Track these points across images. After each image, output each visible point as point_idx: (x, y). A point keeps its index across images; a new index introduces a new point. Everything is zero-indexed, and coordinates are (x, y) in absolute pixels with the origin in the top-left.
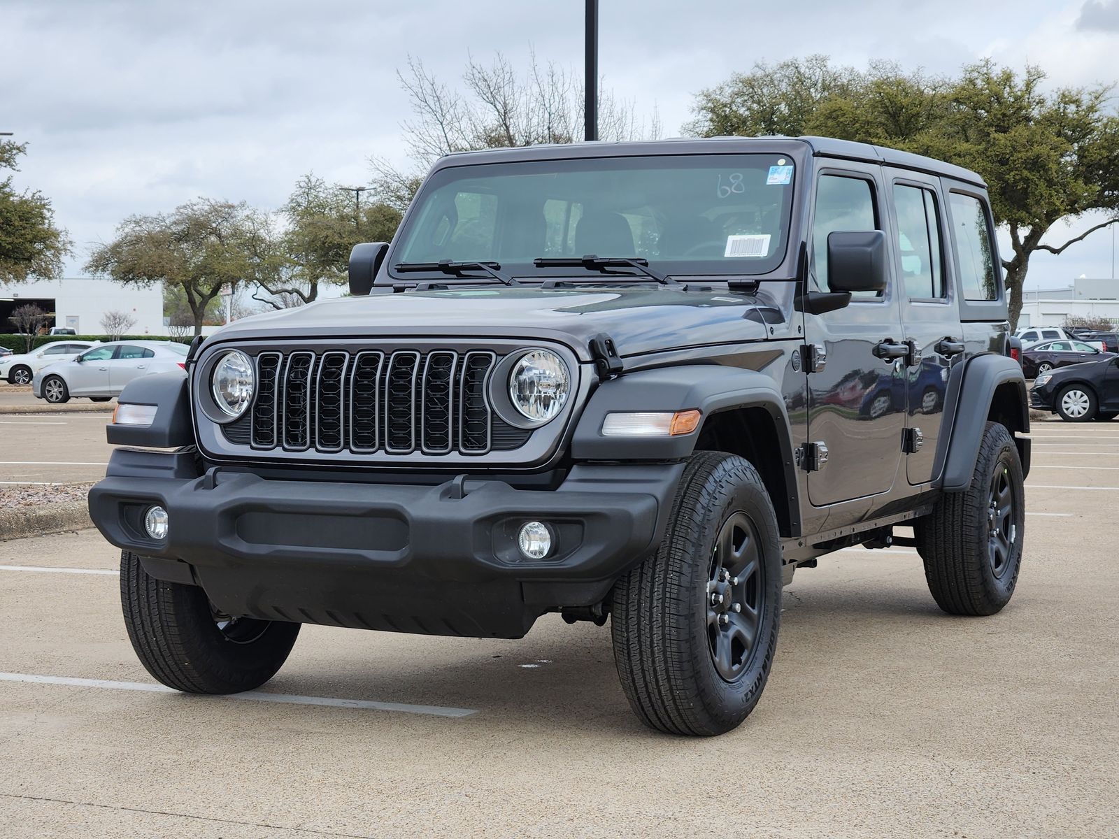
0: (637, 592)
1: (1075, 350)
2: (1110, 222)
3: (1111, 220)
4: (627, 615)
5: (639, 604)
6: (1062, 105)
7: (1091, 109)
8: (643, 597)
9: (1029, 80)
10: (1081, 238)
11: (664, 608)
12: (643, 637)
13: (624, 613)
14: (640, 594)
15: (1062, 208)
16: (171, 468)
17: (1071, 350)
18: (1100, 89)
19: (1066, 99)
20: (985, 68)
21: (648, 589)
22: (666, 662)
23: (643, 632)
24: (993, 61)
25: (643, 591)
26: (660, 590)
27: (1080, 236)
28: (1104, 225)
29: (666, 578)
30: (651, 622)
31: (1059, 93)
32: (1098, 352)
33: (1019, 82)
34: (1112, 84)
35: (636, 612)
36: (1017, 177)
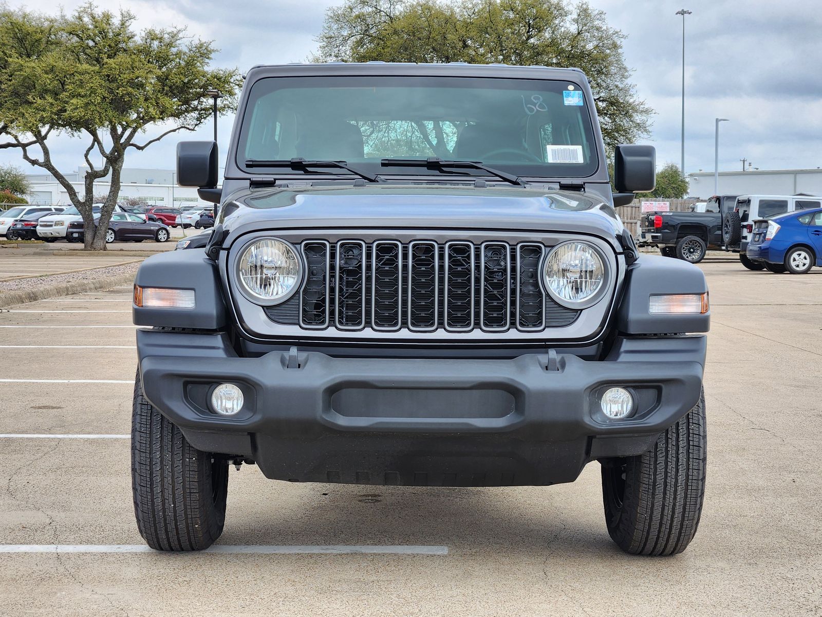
0: (664, 441)
1: (129, 220)
2: (179, 129)
3: (179, 127)
4: (656, 460)
5: (667, 451)
6: (148, 40)
7: (170, 45)
8: (670, 446)
9: (123, 20)
10: (158, 139)
11: (688, 453)
12: (669, 479)
13: (653, 460)
14: (667, 442)
15: (157, 116)
16: (218, 348)
17: (127, 219)
18: (175, 31)
19: (151, 36)
20: (90, 9)
21: (674, 439)
22: (686, 497)
23: (669, 475)
24: (95, 4)
25: (670, 441)
26: (685, 439)
27: (158, 137)
28: (174, 131)
29: (688, 429)
30: (677, 465)
31: (146, 32)
32: (146, 222)
33: (116, 21)
34: (184, 27)
35: (664, 458)
36: (125, 92)
